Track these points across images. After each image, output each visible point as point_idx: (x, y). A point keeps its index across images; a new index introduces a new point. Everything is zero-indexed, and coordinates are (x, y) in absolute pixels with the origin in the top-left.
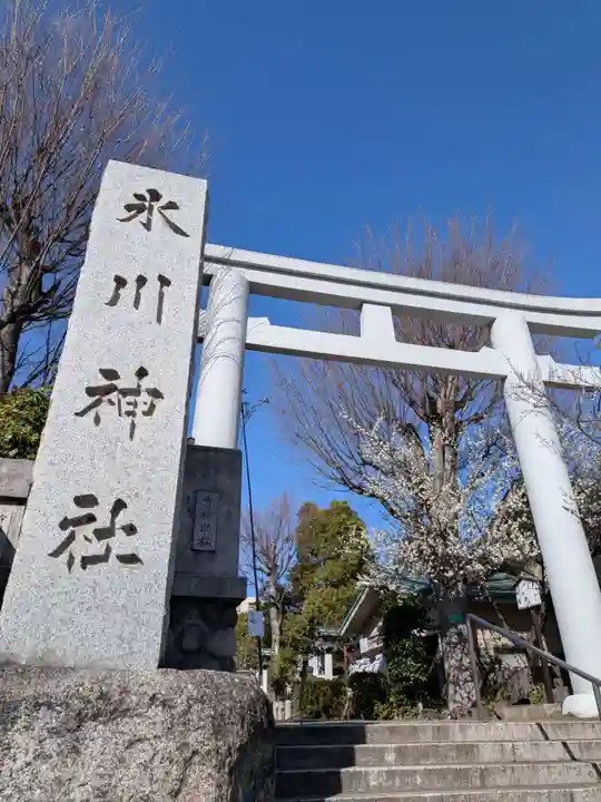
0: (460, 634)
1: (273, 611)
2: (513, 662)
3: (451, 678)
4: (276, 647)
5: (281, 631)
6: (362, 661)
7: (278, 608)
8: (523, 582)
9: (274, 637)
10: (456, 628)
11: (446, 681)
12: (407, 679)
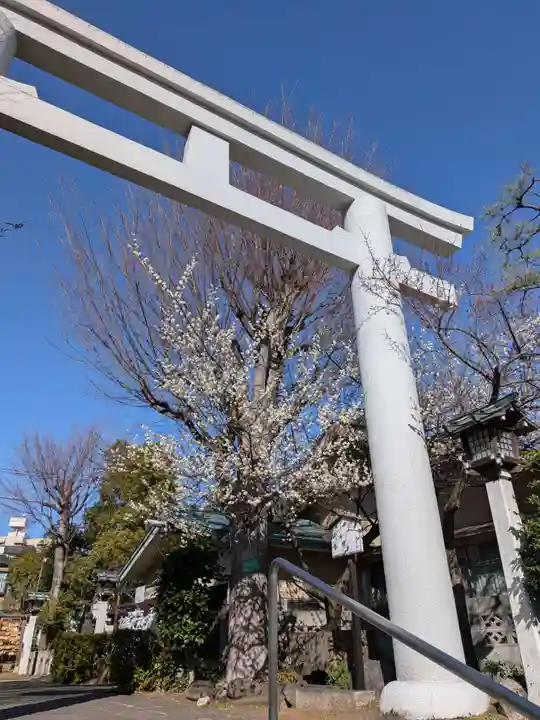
0: (253, 586)
1: (59, 552)
2: (309, 619)
3: (235, 639)
4: (56, 591)
5: (64, 573)
6: (135, 613)
7: (64, 549)
8: (343, 522)
9: (55, 579)
10: (250, 577)
11: (228, 642)
12: (180, 642)
